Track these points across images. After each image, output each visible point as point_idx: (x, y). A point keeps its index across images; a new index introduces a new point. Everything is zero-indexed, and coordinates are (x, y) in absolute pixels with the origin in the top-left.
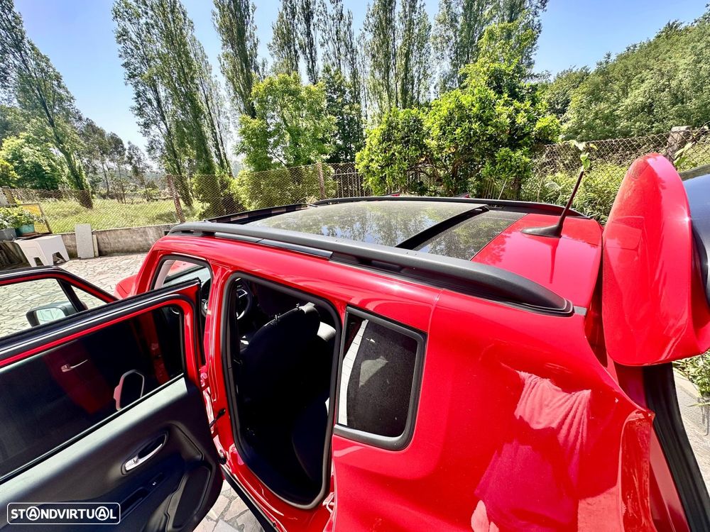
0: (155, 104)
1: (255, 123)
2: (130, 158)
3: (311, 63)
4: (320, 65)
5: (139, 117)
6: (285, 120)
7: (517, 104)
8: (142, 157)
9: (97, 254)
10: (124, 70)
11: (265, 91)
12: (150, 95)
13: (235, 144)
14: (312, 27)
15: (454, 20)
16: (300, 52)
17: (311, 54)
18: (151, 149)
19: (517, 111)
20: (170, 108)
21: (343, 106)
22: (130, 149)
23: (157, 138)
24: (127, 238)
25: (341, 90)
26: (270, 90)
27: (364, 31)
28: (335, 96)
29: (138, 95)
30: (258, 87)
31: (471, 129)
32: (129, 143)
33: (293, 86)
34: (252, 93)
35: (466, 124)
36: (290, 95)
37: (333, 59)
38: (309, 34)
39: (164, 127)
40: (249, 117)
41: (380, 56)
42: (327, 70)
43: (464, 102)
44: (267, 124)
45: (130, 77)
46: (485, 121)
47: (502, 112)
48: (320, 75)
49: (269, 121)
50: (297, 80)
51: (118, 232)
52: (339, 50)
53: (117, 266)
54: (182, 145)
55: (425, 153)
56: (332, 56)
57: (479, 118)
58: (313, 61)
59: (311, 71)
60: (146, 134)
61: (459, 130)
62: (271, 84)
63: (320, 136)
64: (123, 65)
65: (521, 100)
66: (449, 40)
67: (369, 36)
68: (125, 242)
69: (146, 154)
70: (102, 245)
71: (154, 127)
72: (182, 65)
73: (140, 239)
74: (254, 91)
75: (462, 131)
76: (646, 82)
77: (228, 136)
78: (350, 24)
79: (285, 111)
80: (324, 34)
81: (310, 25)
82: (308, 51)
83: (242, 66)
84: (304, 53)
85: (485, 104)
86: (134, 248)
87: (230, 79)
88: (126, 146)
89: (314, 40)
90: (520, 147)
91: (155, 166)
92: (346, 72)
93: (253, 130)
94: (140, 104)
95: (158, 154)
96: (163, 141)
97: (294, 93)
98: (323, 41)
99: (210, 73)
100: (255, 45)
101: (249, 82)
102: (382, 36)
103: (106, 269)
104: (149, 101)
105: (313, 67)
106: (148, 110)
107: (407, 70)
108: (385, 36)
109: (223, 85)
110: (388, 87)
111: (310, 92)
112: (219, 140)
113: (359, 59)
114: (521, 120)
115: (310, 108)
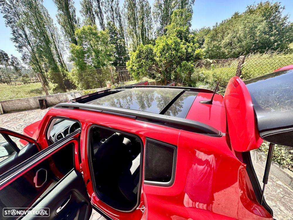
0: (24, 36)
1: (78, 47)
2: (13, 63)
3: (101, 20)
4: (105, 22)
5: (15, 43)
6: (92, 47)
7: (188, 44)
8: (19, 63)
9: (2, 112)
10: (5, 19)
11: (81, 33)
12: (21, 32)
13: (68, 56)
14: (100, 4)
15: (161, 6)
16: (96, 16)
17: (101, 16)
18: (24, 59)
19: (188, 47)
20: (32, 39)
21: (117, 40)
22: (12, 58)
23: (27, 53)
24: (18, 103)
25: (116, 33)
26: (84, 32)
27: (124, 8)
28: (113, 36)
29: (14, 32)
30: (78, 31)
31: (172, 54)
32: (12, 55)
33: (94, 31)
34: (75, 34)
35: (170, 52)
36: (93, 35)
37: (111, 19)
38: (99, 7)
39: (30, 48)
40: (74, 45)
41: (132, 19)
42: (109, 24)
43: (169, 43)
44: (83, 48)
45: (8, 23)
46: (177, 51)
47: (183, 47)
48: (106, 26)
49: (84, 46)
50: (96, 29)
51: (13, 101)
52: (113, 15)
53: (15, 118)
54: (40, 57)
55: (155, 63)
56: (110, 18)
57: (175, 49)
58: (102, 20)
59: (102, 24)
60: (20, 51)
61: (167, 54)
62: (84, 30)
63: (108, 53)
64: (4, 17)
65: (189, 42)
66: (159, 14)
67: (126, 10)
68: (17, 105)
69: (22, 61)
70: (5, 108)
71: (24, 48)
72: (38, 19)
73: (26, 104)
74: (76, 32)
75: (169, 54)
76: (229, 34)
77: (64, 52)
78: (118, 4)
79: (91, 42)
80: (105, 8)
81: (99, 3)
82: (99, 15)
83: (69, 20)
84: (98, 15)
85: (177, 44)
86: (23, 108)
87: (63, 26)
88: (10, 57)
89: (102, 10)
90: (190, 60)
91: (27, 67)
92: (117, 25)
93: (77, 51)
94: (15, 36)
95: (28, 61)
96: (30, 54)
97: (95, 34)
98: (105, 11)
99: (52, 23)
100: (74, 11)
101: (73, 27)
102: (132, 10)
103: (9, 119)
104: (20, 35)
105: (102, 22)
106: (20, 39)
107: (143, 25)
108: (133, 11)
109: (59, 29)
110: (136, 33)
111: (102, 34)
112: (60, 55)
113: (122, 20)
114: (190, 50)
115: (103, 41)
